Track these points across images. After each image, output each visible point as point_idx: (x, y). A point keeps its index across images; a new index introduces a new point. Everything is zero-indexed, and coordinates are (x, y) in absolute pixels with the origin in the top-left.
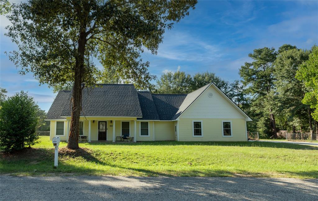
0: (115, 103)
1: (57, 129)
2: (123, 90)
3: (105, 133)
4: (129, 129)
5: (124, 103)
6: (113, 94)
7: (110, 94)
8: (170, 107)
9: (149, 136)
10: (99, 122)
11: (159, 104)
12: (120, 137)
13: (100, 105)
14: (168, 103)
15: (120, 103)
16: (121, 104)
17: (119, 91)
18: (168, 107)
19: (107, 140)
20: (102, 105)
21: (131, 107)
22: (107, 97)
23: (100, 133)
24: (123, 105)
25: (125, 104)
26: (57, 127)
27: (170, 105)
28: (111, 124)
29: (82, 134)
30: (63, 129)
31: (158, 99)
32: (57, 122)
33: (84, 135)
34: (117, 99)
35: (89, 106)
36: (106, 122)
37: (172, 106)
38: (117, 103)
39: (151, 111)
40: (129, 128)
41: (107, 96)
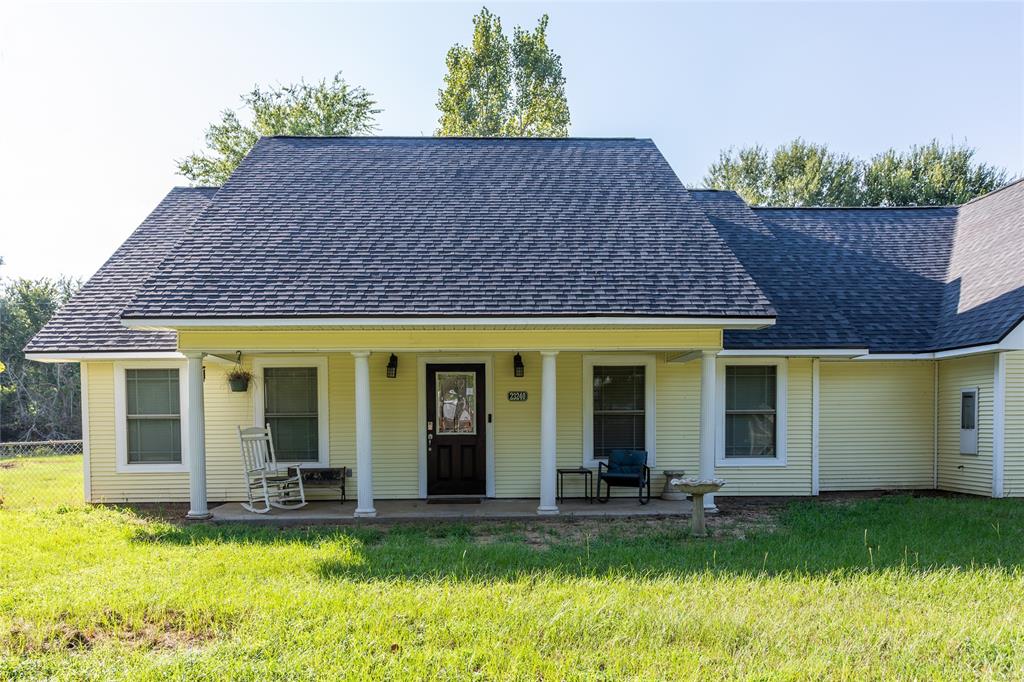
0: (541, 233)
1: (129, 421)
2: (581, 166)
3: (473, 447)
4: (642, 418)
5: (609, 235)
6: (521, 185)
7: (497, 183)
8: (882, 271)
9: (781, 460)
10: (432, 370)
11: (807, 256)
12: (583, 471)
13: (437, 243)
14: (859, 252)
15: (579, 234)
16: (585, 241)
17: (555, 168)
18: (871, 272)
19: (490, 493)
20: (447, 242)
21: (664, 255)
22: (483, 202)
23: (440, 447)
24: (601, 242)
25: (618, 240)
26: (130, 410)
27: (876, 262)
28: (518, 385)
29: (315, 457)
30: (178, 421)
31: (789, 231)
32: (129, 373)
33: (324, 462)
34: (553, 209)
35: (352, 255)
36: (480, 369)
37: (897, 271)
38: (560, 233)
39: (785, 295)
40: (641, 405)
41: (476, 195)
